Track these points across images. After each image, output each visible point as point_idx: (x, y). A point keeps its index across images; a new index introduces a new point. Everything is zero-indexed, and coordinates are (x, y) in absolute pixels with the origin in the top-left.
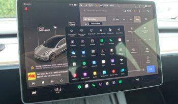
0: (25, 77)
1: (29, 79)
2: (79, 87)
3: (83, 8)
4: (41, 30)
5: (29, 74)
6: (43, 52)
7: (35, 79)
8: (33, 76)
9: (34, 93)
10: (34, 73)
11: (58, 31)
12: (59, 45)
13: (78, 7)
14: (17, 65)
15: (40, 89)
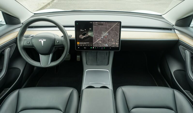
0: (76, 43)
1: (78, 44)
2: (91, 48)
3: (94, 24)
4: (81, 30)
5: (78, 42)
6: (81, 37)
7: (79, 44)
8: (78, 43)
9: (79, 48)
10: (79, 42)
11: (86, 31)
12: (86, 35)
13: (93, 23)
14: (74, 39)
15: (80, 47)
